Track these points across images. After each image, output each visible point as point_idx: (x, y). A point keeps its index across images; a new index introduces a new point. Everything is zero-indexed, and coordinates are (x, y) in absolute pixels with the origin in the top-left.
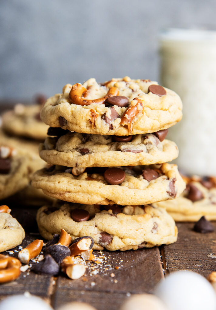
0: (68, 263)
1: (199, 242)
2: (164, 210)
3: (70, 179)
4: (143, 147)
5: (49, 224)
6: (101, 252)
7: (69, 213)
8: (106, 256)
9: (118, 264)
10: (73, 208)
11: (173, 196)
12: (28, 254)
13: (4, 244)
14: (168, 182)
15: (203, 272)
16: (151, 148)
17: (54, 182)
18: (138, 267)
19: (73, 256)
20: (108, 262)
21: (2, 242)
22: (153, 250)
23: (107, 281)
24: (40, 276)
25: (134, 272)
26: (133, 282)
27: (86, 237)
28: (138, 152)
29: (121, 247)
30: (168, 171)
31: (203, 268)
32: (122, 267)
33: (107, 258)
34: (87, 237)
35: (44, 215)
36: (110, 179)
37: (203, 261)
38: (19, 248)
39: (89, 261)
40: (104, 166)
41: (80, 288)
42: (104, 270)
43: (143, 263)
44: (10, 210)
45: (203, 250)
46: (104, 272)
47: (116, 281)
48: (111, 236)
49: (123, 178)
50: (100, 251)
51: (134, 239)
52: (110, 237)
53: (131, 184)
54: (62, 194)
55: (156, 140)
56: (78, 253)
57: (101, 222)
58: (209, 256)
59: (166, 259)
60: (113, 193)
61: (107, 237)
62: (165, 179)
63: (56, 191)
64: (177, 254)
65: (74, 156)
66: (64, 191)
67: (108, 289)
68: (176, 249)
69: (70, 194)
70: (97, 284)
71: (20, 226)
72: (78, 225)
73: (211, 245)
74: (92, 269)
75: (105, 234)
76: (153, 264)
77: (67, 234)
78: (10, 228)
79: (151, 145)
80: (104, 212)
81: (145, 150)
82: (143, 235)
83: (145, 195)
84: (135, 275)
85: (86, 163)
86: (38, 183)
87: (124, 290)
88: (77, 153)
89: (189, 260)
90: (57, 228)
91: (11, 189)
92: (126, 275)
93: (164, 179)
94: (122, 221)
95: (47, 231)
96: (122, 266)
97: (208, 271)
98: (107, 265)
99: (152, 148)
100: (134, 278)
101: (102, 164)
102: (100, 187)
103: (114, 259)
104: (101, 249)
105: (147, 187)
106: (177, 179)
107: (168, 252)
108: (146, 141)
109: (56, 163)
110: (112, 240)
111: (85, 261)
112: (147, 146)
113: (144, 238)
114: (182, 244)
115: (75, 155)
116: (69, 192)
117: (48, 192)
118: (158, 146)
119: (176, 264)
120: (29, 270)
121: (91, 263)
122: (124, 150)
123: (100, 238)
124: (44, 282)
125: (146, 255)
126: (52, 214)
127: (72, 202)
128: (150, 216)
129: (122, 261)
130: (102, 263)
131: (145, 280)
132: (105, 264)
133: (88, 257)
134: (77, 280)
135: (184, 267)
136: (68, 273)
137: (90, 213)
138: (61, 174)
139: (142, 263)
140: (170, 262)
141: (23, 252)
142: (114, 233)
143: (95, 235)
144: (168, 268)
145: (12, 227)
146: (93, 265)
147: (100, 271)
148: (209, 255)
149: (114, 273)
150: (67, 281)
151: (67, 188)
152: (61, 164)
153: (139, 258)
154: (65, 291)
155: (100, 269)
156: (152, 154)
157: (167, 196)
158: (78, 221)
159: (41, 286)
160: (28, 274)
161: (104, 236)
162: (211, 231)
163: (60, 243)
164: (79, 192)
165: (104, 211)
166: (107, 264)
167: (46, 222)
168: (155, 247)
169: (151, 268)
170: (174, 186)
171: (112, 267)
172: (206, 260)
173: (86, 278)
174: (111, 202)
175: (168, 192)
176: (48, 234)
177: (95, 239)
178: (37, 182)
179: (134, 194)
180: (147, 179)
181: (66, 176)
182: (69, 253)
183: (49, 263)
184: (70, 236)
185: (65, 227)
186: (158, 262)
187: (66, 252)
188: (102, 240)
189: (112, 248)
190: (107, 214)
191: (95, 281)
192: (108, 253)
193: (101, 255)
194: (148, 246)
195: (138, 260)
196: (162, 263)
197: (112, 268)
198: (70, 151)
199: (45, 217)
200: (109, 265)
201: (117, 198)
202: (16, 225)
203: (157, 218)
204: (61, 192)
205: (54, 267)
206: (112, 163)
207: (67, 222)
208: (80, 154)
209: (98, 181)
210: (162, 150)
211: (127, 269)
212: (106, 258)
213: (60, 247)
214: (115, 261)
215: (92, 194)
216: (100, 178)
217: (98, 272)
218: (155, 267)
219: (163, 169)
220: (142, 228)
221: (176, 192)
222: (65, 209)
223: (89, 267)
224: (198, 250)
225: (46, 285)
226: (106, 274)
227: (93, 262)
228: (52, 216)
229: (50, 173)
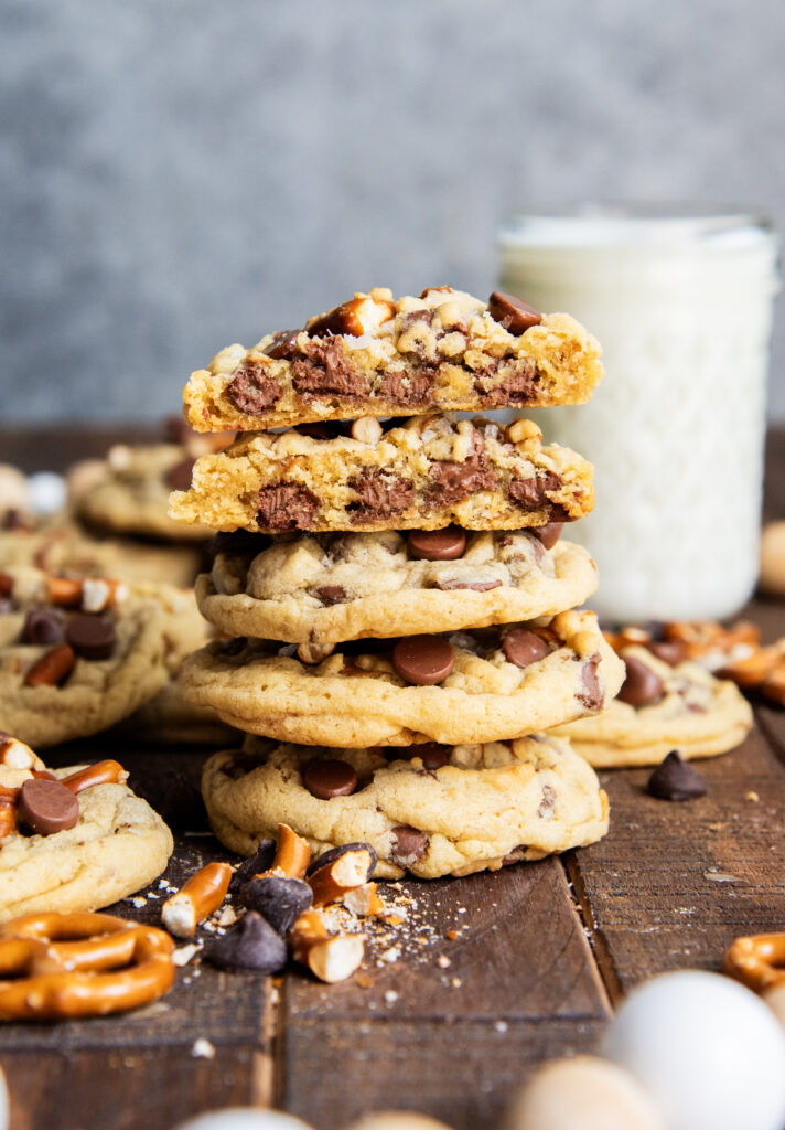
0: (311, 935)
1: (671, 833)
2: (564, 743)
3: (294, 677)
4: (501, 572)
5: (242, 809)
6: (398, 886)
7: (296, 773)
8: (414, 898)
9: (452, 919)
10: (307, 757)
11: (595, 707)
12: (189, 910)
13: (118, 882)
14: (578, 667)
15: (704, 931)
16: (524, 571)
17: (249, 688)
18: (512, 928)
19: (321, 904)
20: (422, 915)
21: (113, 874)
22: (546, 865)
23: (430, 984)
24: (231, 978)
25: (504, 948)
26: (507, 980)
27: (354, 847)
28: (487, 587)
29: (456, 867)
30: (576, 635)
31: (699, 917)
32: (466, 931)
33: (419, 902)
34: (357, 844)
35: (224, 781)
36: (412, 670)
37: (695, 894)
38: (161, 886)
39: (368, 917)
40: (393, 636)
41: (356, 1013)
42: (416, 945)
43: (526, 912)
44: (125, 775)
45: (687, 858)
46: (415, 951)
47: (457, 983)
48: (423, 836)
49: (450, 665)
50: (393, 881)
51: (491, 840)
52: (422, 840)
53: (473, 681)
54: (276, 721)
55: (535, 546)
56: (336, 896)
57: (392, 795)
58: (708, 876)
59: (587, 895)
60: (423, 712)
61: (412, 839)
62: (568, 657)
63: (258, 713)
64: (616, 875)
65: (302, 611)
66: (280, 713)
67: (439, 1012)
68: (609, 858)
69: (298, 720)
70: (401, 994)
71: (159, 818)
72: (328, 809)
73: (707, 838)
74: (380, 944)
75: (405, 829)
76: (552, 913)
77: (297, 838)
78: (130, 829)
79: (523, 564)
80: (398, 765)
81: (506, 579)
82: (516, 827)
83: (516, 712)
84: (510, 955)
85: (338, 630)
86: (203, 690)
87: (484, 1010)
88: (311, 601)
89: (656, 894)
90: (266, 820)
91: (120, 701)
92: (482, 959)
93: (566, 659)
94: (453, 789)
95: (237, 828)
96: (466, 927)
97: (716, 929)
98: (423, 928)
99: (527, 573)
100: (507, 966)
101: (385, 631)
102: (384, 697)
103: (438, 904)
104: (397, 874)
105: (520, 687)
106: (603, 655)
107: (589, 869)
108: (508, 551)
109: (250, 633)
110: (429, 846)
111: (355, 916)
112: (512, 566)
113: (519, 836)
114: (624, 840)
115: (306, 608)
116: (295, 715)
117: (234, 716)
118: (541, 564)
119: (619, 910)
120: (198, 960)
121: (373, 922)
122: (449, 585)
123: (394, 844)
124: (245, 996)
125: (528, 884)
126: (247, 778)
127: (305, 743)
128: (531, 768)
129: (462, 910)
130: (406, 922)
131: (541, 971)
132: (414, 923)
133: (363, 906)
134: (342, 983)
135: (644, 920)
136: (314, 965)
137: (357, 769)
138: (267, 661)
139: (520, 911)
140: (602, 906)
141: (177, 904)
142: (433, 827)
143: (379, 835)
144: (598, 924)
145: (136, 824)
146: (380, 930)
147: (403, 951)
148: (709, 872)
149: (445, 952)
150: (314, 988)
151: (288, 703)
152: (267, 634)
153: (510, 897)
154: (311, 1023)
155: (405, 944)
156: (527, 591)
157: (579, 707)
158: (327, 798)
159: (240, 1013)
160: (197, 973)
161: (403, 836)
162: (697, 795)
163: (279, 868)
164: (324, 713)
165: (399, 761)
166: (422, 924)
167: (230, 800)
168: (551, 857)
169: (549, 928)
170: (596, 678)
171: (437, 932)
172: (703, 891)
173: (366, 975)
174: (418, 737)
175: (580, 697)
176: (239, 837)
177: (378, 848)
178: (198, 689)
179: (484, 712)
180: (517, 661)
181: (281, 668)
182: (308, 899)
183: (257, 937)
184: (308, 844)
185: (290, 815)
186: (567, 908)
187: (300, 897)
188: (399, 848)
189: (430, 871)
190: (407, 770)
191: (395, 987)
192: (420, 886)
193: (399, 895)
194: (529, 856)
195: (509, 904)
196: (579, 907)
197: (437, 937)
198: (288, 596)
199: (226, 786)
200: (428, 927)
201: (436, 725)
202: (148, 818)
203: (550, 773)
204: (273, 717)
205: (270, 948)
206: (416, 626)
207: (293, 801)
208: (319, 603)
209: (376, 677)
210: (553, 574)
211: (481, 936)
212: (415, 905)
213: (282, 884)
214: (443, 912)
215: (364, 718)
216: (381, 667)
217: (398, 953)
218: (561, 925)
219: (557, 629)
220: (513, 808)
221: (601, 694)
222: (284, 761)
223: (370, 938)
224: (672, 859)
225: (255, 1009)
226: (424, 960)
227: (380, 921)
228: (249, 784)
229: (233, 659)
